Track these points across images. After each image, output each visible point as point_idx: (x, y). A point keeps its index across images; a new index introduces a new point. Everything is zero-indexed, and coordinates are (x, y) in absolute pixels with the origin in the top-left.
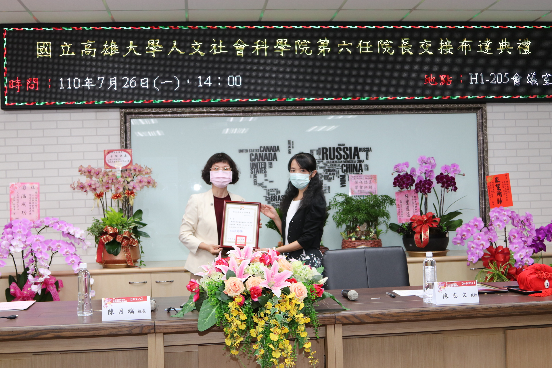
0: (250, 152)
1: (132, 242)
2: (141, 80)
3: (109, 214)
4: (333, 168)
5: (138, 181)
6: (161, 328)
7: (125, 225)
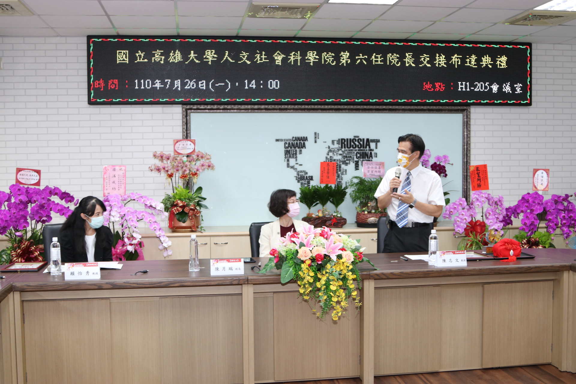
0: (284, 141)
1: (196, 212)
2: (200, 82)
3: (178, 190)
4: (349, 155)
5: (201, 165)
6: (253, 280)
7: (191, 199)
